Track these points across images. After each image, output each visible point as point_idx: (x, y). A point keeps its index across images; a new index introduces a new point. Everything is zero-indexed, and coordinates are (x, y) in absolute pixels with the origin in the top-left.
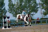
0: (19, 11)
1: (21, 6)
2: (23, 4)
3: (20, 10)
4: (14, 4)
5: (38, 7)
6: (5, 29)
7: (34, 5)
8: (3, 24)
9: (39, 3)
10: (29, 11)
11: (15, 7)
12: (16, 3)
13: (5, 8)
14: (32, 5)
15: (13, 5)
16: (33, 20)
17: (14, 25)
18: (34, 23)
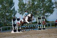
0: (31, 12)
1: (33, 5)
2: (36, 3)
3: (32, 10)
4: (24, 3)
5: (53, 7)
6: (15, 33)
7: (48, 4)
8: (12, 27)
9: (55, 2)
10: (43, 12)
11: (26, 7)
12: (27, 3)
13: (14, 8)
14: (47, 5)
15: (24, 5)
16: (48, 22)
17: (25, 28)
18: (49, 26)
